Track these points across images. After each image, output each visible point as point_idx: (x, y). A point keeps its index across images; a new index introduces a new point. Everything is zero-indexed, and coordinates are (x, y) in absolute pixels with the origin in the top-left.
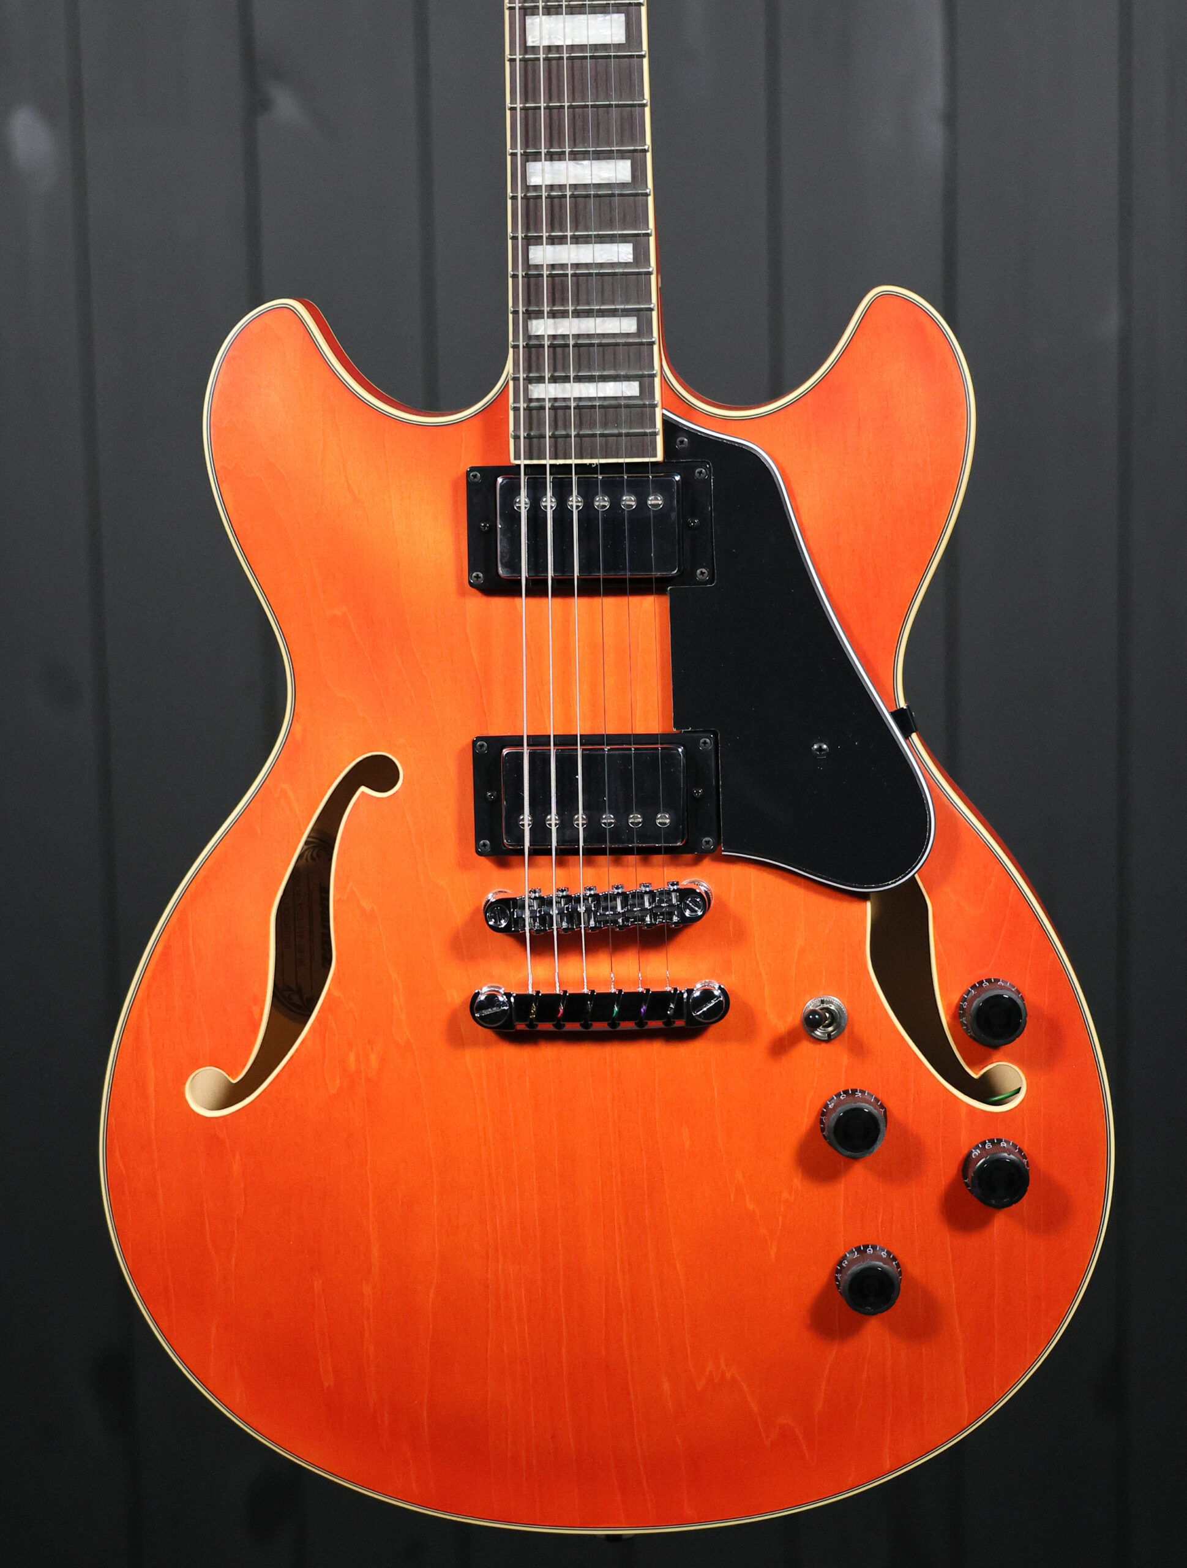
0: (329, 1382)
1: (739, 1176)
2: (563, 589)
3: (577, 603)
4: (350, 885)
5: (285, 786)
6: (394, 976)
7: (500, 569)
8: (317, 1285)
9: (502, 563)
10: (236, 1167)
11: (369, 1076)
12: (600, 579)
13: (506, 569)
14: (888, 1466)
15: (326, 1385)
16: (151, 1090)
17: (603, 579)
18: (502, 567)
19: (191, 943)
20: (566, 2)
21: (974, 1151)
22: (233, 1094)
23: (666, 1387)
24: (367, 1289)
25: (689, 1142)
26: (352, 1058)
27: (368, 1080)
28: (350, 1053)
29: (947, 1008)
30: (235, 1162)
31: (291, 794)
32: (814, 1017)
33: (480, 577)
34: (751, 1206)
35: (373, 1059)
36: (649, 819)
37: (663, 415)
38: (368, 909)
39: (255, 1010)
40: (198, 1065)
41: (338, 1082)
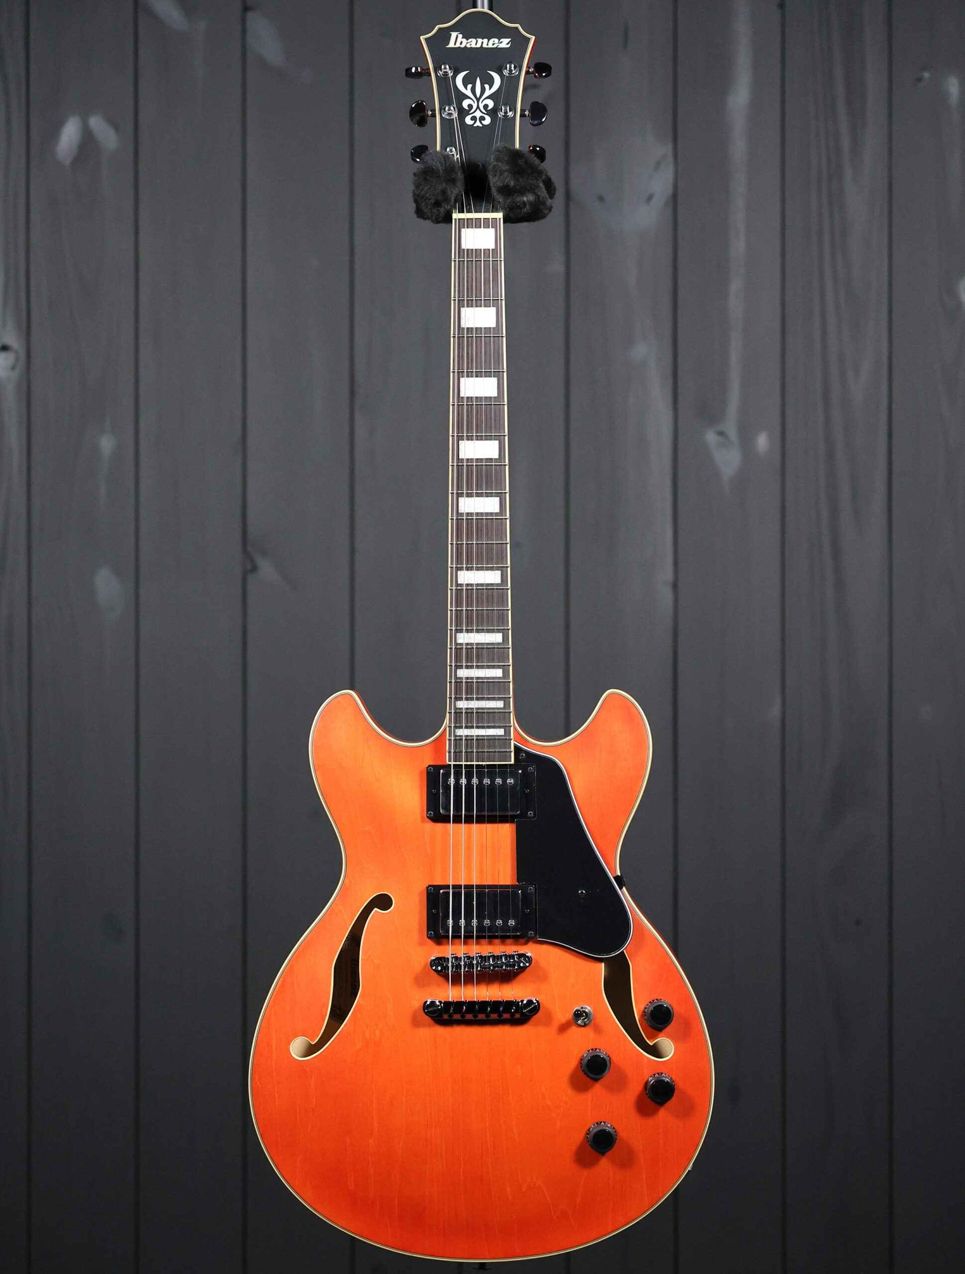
0: (352, 1187)
1: (543, 1089)
2: (469, 820)
3: (475, 827)
4: (369, 953)
5: (341, 907)
6: (388, 994)
7: (441, 810)
8: (348, 1140)
9: (442, 808)
10: (312, 1084)
12: (485, 815)
13: (444, 811)
15: (350, 1188)
16: (274, 1048)
17: (487, 815)
19: (296, 979)
21: (650, 1078)
22: (311, 1050)
23: (509, 1189)
24: (371, 1142)
25: (521, 1072)
26: (368, 1032)
27: (375, 1042)
28: (367, 1030)
29: (638, 1013)
30: (312, 1082)
31: (343, 911)
32: (578, 1012)
33: (432, 814)
34: (549, 1103)
35: (378, 1033)
36: (505, 922)
37: (514, 744)
38: (377, 963)
39: (324, 1010)
40: (296, 1036)
41: (361, 1043)
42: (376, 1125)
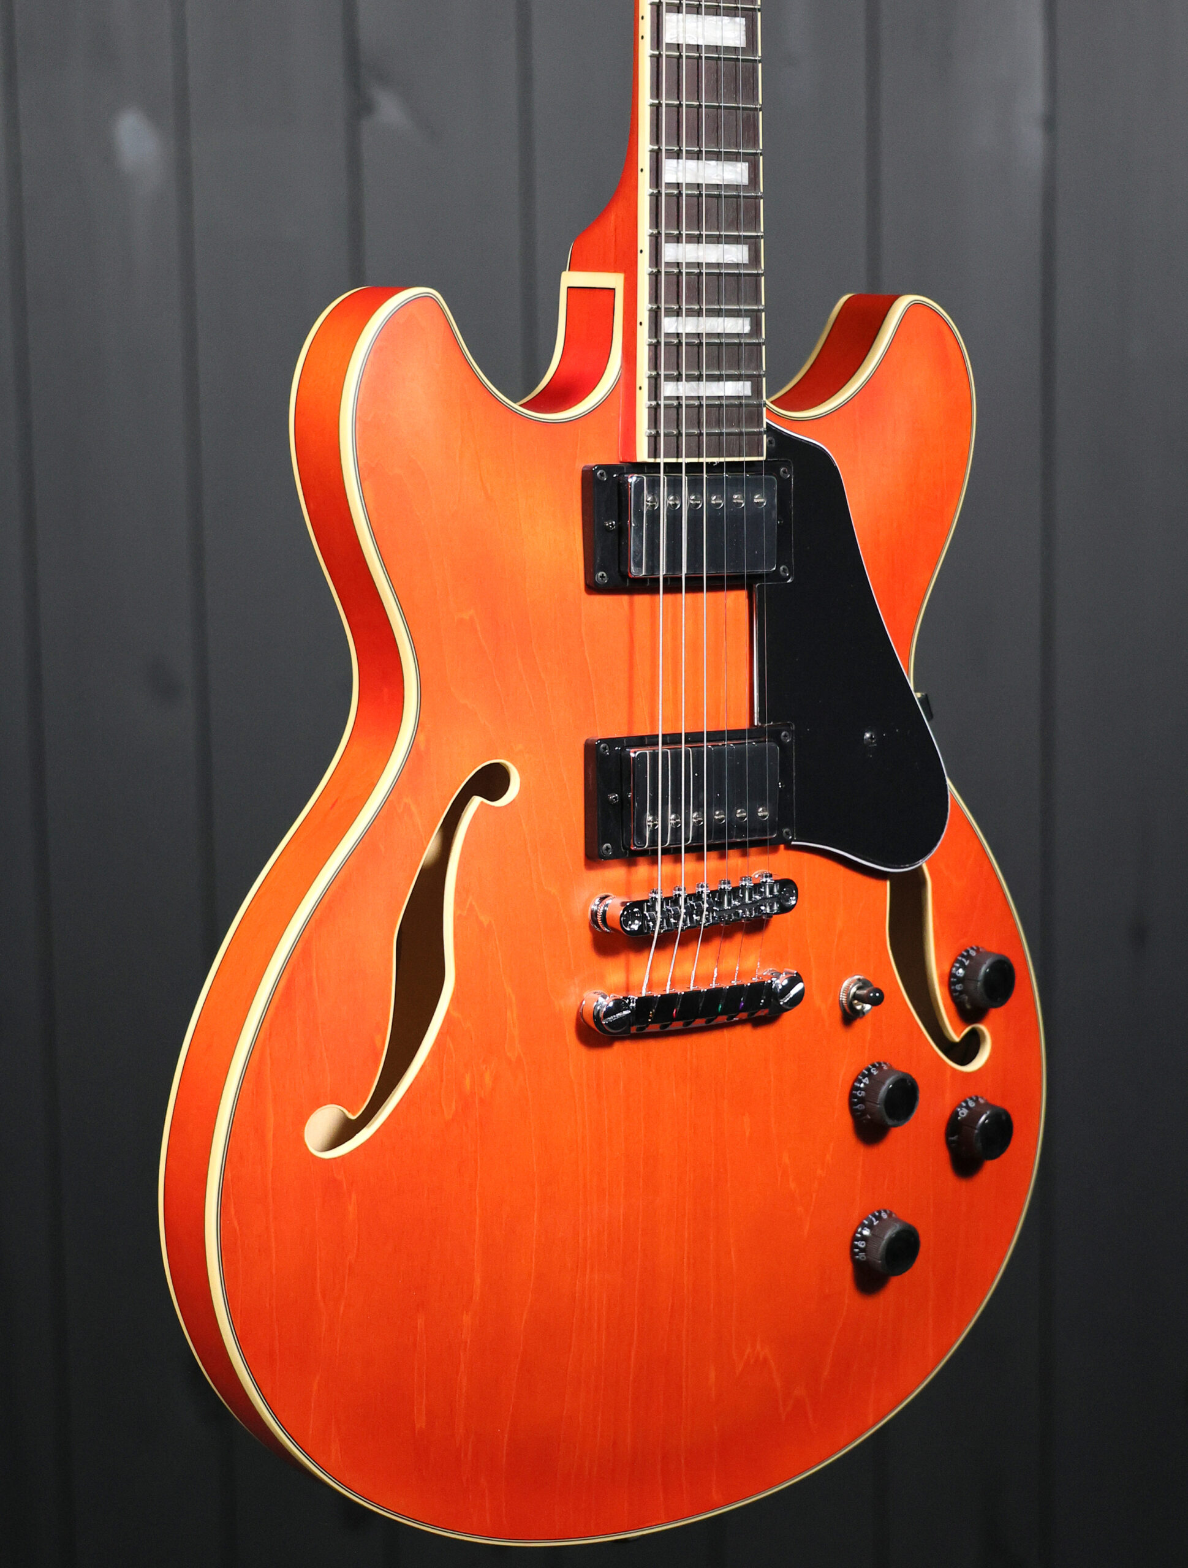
0: (421, 1423)
1: (786, 1159)
2: (694, 585)
3: (704, 597)
4: (469, 901)
5: (407, 800)
6: (509, 990)
7: (632, 568)
8: (420, 1322)
9: (634, 561)
10: (352, 1209)
11: (483, 1096)
12: (724, 576)
13: (638, 568)
14: (871, 1422)
15: (418, 1426)
16: (270, 1136)
17: (727, 576)
18: (634, 566)
19: (314, 975)
20: (705, 2)
21: (959, 1109)
22: (346, 1130)
23: (712, 1375)
24: (466, 1319)
25: (749, 1130)
26: (468, 1081)
27: (482, 1101)
28: (466, 1074)
29: (941, 977)
30: (350, 1203)
31: (413, 808)
32: (875, 995)
33: (604, 577)
34: (793, 1186)
35: (488, 1079)
36: (753, 813)
37: (767, 423)
38: (486, 924)
39: (378, 1039)
40: (317, 1104)
41: (454, 1107)
42: (478, 1281)
